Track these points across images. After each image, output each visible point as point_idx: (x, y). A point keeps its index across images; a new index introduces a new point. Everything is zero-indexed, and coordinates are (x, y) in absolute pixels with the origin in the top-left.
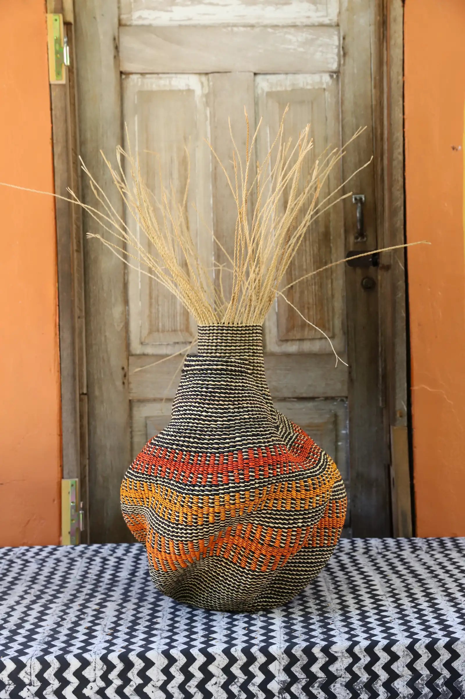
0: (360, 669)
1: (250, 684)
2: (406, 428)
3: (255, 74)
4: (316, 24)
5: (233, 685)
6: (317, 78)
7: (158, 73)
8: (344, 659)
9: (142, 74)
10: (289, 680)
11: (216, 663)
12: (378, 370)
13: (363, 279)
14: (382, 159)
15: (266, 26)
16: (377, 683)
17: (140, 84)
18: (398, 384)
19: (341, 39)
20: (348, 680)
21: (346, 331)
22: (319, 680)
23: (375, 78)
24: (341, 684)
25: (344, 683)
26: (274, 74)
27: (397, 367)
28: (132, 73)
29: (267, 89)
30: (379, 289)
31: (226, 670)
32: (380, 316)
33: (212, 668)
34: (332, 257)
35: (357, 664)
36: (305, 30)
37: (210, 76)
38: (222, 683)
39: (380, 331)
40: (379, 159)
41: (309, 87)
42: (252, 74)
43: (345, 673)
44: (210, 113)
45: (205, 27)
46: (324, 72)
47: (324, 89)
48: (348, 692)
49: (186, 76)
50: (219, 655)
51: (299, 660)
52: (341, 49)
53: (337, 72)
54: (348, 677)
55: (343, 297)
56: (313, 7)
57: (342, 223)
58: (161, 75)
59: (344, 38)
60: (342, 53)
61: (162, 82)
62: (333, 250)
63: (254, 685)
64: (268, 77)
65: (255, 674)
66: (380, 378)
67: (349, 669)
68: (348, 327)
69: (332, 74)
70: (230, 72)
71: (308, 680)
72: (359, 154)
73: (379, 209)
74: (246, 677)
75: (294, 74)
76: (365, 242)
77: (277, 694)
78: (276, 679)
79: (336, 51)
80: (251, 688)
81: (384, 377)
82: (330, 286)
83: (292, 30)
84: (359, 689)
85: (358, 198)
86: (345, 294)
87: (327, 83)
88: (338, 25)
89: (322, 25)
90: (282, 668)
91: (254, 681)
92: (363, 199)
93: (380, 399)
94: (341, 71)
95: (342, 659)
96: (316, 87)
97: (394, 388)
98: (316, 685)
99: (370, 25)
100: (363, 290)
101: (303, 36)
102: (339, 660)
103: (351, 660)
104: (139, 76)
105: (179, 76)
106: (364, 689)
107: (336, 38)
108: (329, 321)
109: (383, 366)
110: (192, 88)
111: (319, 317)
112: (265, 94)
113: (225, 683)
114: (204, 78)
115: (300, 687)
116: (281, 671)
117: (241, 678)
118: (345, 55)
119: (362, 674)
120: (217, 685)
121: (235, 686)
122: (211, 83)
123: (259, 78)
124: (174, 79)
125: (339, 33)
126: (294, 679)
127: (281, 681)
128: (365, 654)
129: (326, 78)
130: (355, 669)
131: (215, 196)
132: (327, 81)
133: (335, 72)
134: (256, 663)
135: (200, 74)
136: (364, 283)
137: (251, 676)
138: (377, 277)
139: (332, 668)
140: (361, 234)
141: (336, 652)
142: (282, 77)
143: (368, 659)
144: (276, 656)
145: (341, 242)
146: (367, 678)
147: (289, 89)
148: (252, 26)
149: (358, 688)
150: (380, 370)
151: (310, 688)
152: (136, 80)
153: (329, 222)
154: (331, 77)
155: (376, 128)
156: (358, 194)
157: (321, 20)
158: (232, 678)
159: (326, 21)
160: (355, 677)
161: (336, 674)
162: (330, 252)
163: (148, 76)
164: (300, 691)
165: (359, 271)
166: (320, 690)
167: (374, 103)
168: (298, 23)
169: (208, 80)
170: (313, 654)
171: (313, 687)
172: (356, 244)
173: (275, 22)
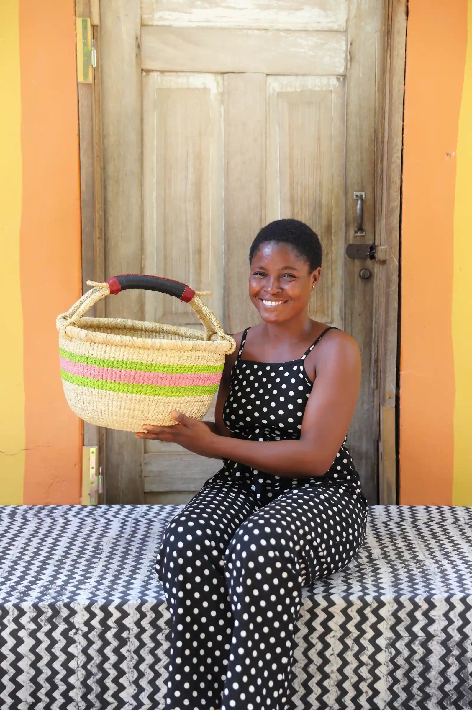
0: (453, 630)
1: (362, 638)
2: (394, 409)
3: (267, 75)
4: (326, 29)
5: (348, 638)
6: (324, 80)
7: (176, 72)
8: (440, 622)
9: (162, 72)
10: (394, 637)
11: (334, 620)
12: (371, 355)
13: (362, 270)
14: (382, 161)
15: (278, 30)
16: (467, 642)
17: (159, 81)
18: (388, 369)
19: (349, 44)
20: (443, 639)
21: (343, 317)
22: (420, 638)
23: (379, 82)
24: (437, 642)
25: (440, 641)
26: (284, 75)
27: (388, 353)
28: (153, 71)
29: (278, 90)
30: (375, 281)
31: (343, 626)
32: (374, 306)
33: (331, 624)
34: (333, 249)
35: (451, 626)
36: (315, 34)
37: (226, 75)
38: (339, 636)
39: (374, 319)
40: (380, 160)
41: (317, 89)
42: (265, 75)
43: (441, 633)
44: (224, 111)
45: (223, 29)
46: (332, 75)
47: (331, 91)
48: (443, 648)
49: (203, 75)
50: (338, 614)
51: (403, 621)
52: (348, 53)
53: (344, 76)
54: (444, 636)
55: (342, 286)
56: (323, 13)
57: (343, 217)
58: (179, 73)
59: (351, 44)
60: (349, 58)
61: (180, 80)
62: (334, 242)
63: (365, 639)
64: (279, 78)
65: (367, 631)
66: (373, 362)
67: (445, 630)
68: (345, 314)
69: (339, 77)
70: (244, 73)
71: (410, 638)
72: (362, 153)
73: (378, 206)
74: (359, 633)
75: (304, 75)
76: (364, 236)
77: (384, 649)
78: (383, 636)
79: (343, 55)
80: (362, 641)
81: (376, 361)
82: (330, 275)
83: (303, 35)
84: (452, 647)
85: (359, 195)
86: (344, 283)
87: (334, 85)
88: (346, 31)
89: (331, 31)
90: (389, 627)
91: (365, 636)
92: (364, 196)
93: (372, 380)
94: (347, 75)
95: (439, 621)
96: (324, 89)
97: (385, 372)
98: (417, 642)
99: (376, 32)
100: (360, 280)
101: (313, 40)
102: (437, 622)
103: (446, 623)
104: (159, 73)
105: (196, 74)
106: (456, 647)
107: (344, 43)
108: (328, 307)
109: (376, 351)
110: (207, 87)
111: (319, 304)
112: (276, 95)
113: (341, 637)
114: (219, 78)
115: (404, 644)
116: (388, 629)
117: (355, 633)
118: (351, 59)
119: (455, 635)
120: (335, 638)
121: (350, 639)
122: (226, 83)
123: (270, 79)
124: (192, 77)
125: (347, 39)
126: (399, 637)
127: (388, 638)
128: (458, 618)
129: (334, 81)
130: (449, 630)
131: (226, 189)
132: (334, 84)
133: (342, 76)
134: (368, 622)
135: (216, 73)
136: (361, 274)
137: (363, 632)
138: (373, 269)
139: (431, 629)
140: (360, 229)
141: (434, 616)
142: (291, 78)
143: (461, 622)
144: (385, 617)
145: (342, 235)
146: (459, 638)
147: (298, 90)
148: (266, 29)
149: (451, 645)
150: (373, 354)
151: (412, 645)
152: (156, 77)
153: (332, 215)
154: (338, 79)
155: (378, 130)
156: (358, 191)
157: (330, 25)
158: (347, 633)
159: (336, 27)
160: (449, 637)
161: (433, 634)
162: (332, 244)
163: (167, 74)
164: (404, 647)
165: (357, 263)
166: (420, 647)
167: (377, 105)
168: (310, 29)
169: (223, 79)
170: (415, 617)
171: (414, 644)
172: (355, 237)
173: (287, 27)
